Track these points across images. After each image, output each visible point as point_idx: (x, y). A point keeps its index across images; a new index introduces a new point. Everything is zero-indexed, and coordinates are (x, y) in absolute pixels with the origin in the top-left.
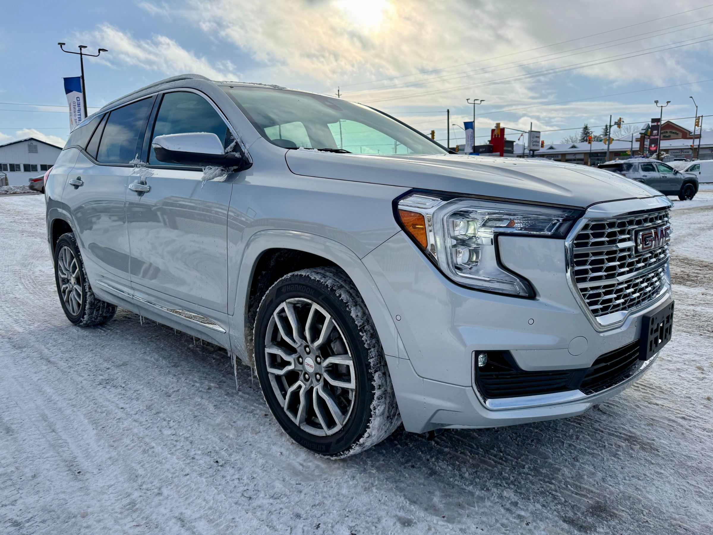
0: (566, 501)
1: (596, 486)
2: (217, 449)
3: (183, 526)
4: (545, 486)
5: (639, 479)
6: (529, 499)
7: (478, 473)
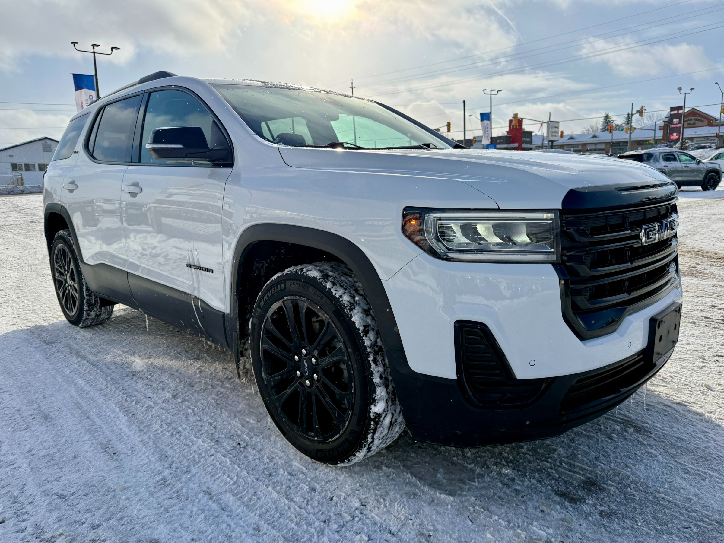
0: (559, 477)
1: (589, 464)
2: (239, 432)
3: (211, 498)
4: (541, 464)
5: (630, 458)
6: (526, 476)
7: (480, 453)
